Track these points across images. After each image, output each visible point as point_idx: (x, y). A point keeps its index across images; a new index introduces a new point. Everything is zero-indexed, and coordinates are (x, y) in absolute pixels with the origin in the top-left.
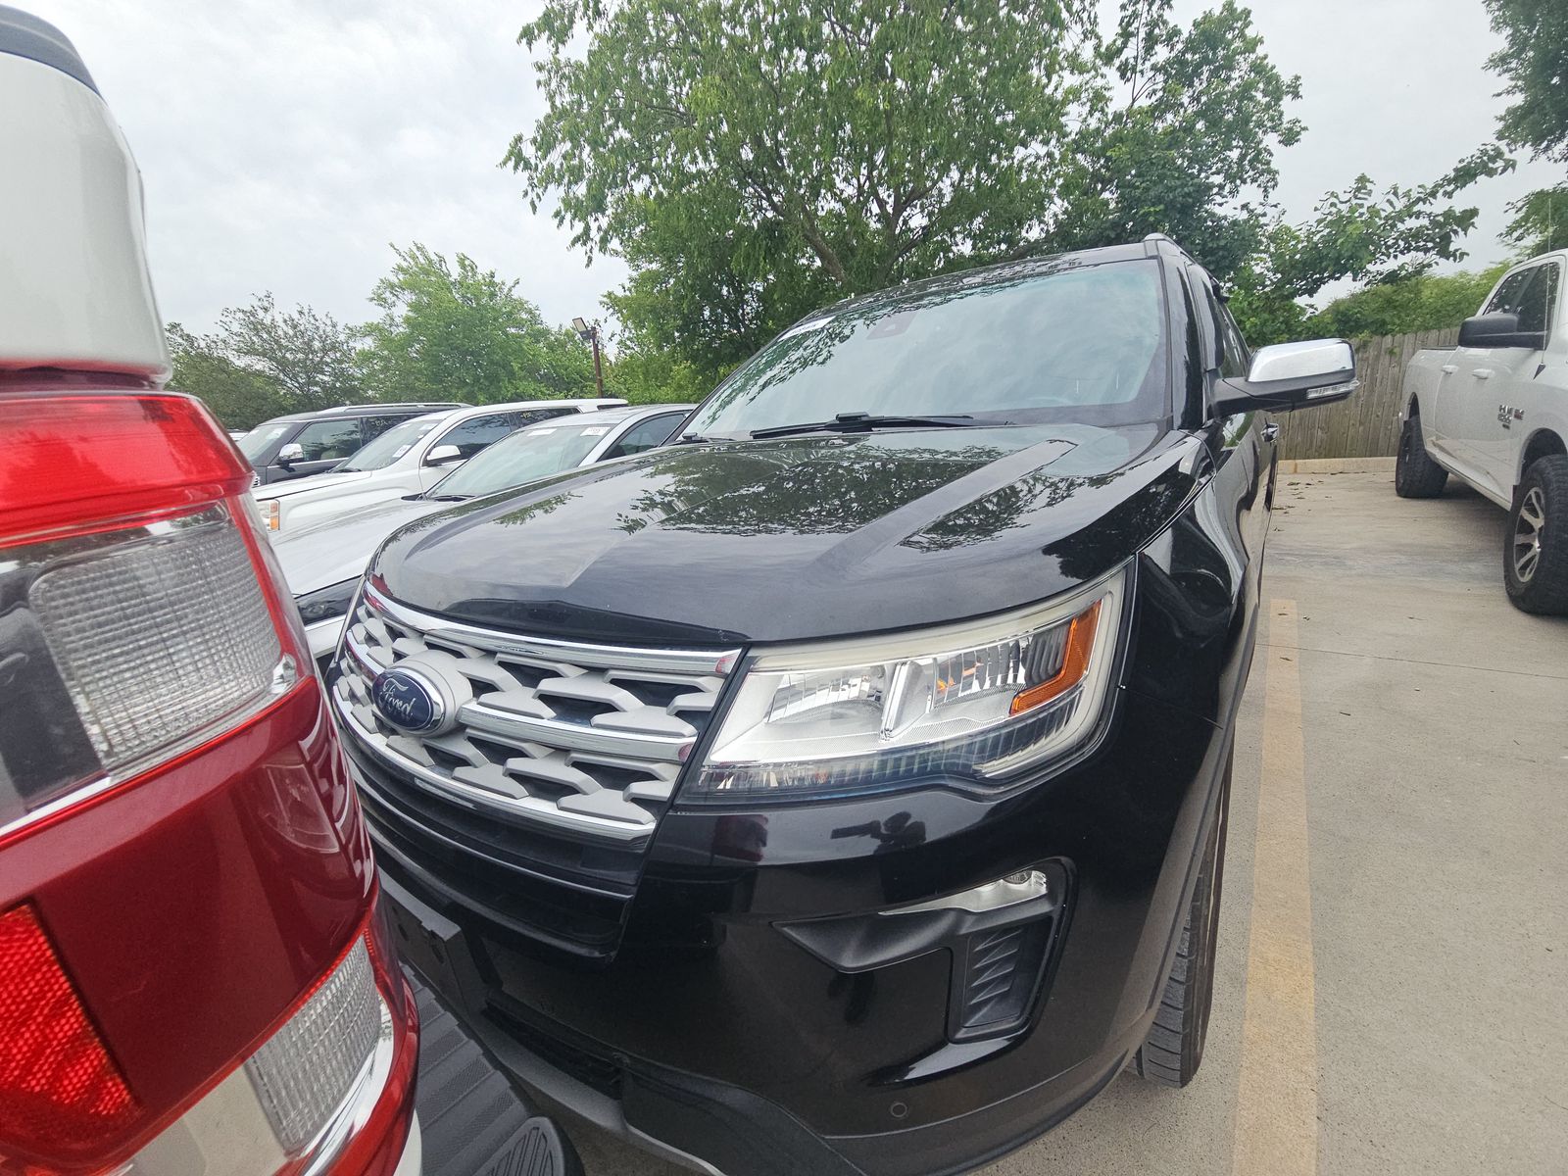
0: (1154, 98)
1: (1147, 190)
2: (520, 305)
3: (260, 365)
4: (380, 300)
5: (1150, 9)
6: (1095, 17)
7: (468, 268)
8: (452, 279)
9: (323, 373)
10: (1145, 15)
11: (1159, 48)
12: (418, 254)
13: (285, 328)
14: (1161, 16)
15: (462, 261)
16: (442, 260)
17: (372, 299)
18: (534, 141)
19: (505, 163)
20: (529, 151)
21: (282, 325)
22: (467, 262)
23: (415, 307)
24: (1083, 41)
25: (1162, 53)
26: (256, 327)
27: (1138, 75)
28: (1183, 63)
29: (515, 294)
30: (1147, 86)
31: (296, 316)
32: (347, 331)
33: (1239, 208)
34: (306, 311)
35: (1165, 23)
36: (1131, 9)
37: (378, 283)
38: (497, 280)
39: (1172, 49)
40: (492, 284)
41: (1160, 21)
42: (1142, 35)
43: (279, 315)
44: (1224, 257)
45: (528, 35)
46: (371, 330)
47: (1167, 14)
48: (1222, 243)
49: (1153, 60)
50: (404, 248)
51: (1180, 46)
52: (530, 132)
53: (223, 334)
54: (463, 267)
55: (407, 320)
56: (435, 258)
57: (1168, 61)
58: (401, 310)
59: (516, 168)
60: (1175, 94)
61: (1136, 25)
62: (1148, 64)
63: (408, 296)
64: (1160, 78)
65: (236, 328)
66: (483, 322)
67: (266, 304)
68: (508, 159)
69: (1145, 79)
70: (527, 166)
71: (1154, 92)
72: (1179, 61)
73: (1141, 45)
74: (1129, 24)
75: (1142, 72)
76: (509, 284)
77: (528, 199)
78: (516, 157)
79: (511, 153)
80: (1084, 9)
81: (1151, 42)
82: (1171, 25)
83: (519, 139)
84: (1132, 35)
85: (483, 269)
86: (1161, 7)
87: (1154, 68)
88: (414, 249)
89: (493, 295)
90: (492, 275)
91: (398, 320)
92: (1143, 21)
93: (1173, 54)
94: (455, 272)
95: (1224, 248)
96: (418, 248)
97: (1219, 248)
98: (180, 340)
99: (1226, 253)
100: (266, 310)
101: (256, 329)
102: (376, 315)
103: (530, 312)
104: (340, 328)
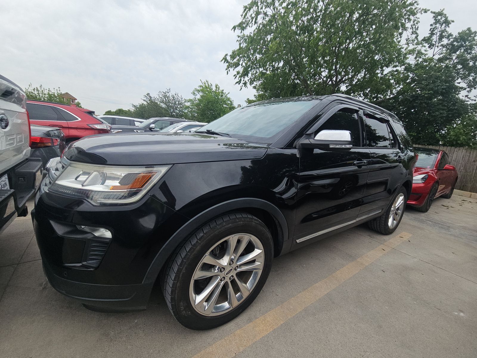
0: (441, 56)
1: (427, 85)
2: (229, 99)
3: (163, 106)
4: (194, 94)
5: (441, 27)
6: (418, 28)
7: (218, 88)
8: (213, 90)
9: (177, 110)
10: (439, 28)
11: (444, 39)
12: (206, 83)
13: (172, 98)
14: (445, 29)
15: (216, 86)
16: (211, 85)
17: (192, 93)
18: (231, 56)
19: (222, 61)
20: (228, 58)
21: (171, 97)
22: (218, 86)
23: (201, 96)
24: (412, 34)
25: (445, 41)
26: (165, 96)
27: (436, 47)
28: (453, 45)
29: (228, 96)
30: (439, 51)
31: (174, 95)
32: (184, 100)
33: (465, 96)
34: (177, 94)
35: (446, 31)
36: (434, 26)
37: (194, 89)
38: (224, 92)
39: (449, 40)
40: (222, 93)
41: (445, 31)
42: (438, 35)
43: (170, 94)
44: (456, 113)
45: (234, 28)
46: (190, 101)
47: (447, 29)
48: (456, 107)
49: (442, 43)
50: (203, 81)
51: (452, 40)
52: (230, 53)
53: (158, 97)
54: (216, 88)
55: (198, 99)
56: (210, 84)
57: (447, 44)
58: (198, 97)
59: (224, 62)
60: (450, 55)
61: (436, 31)
62: (440, 44)
63: (201, 94)
64: (444, 49)
65: (161, 96)
66: (217, 102)
67: (169, 91)
68: (223, 60)
69: (439, 49)
70: (228, 62)
71: (442, 54)
72: (452, 44)
73: (438, 38)
74: (433, 31)
75: (438, 46)
76: (227, 93)
77: (227, 71)
78: (225, 59)
79: (224, 58)
80: (414, 25)
81: (441, 37)
82: (449, 33)
83: (227, 55)
84: (434, 34)
85: (221, 89)
86: (445, 27)
87: (442, 45)
88: (206, 82)
89: (222, 96)
90: (223, 91)
91: (197, 99)
92: (439, 30)
93: (449, 42)
94: (214, 89)
95: (456, 109)
96: (207, 81)
97: (454, 109)
98: (149, 97)
99: (456, 111)
100: (168, 92)
101: (165, 97)
102: (192, 97)
103: (231, 101)
104: (183, 99)
